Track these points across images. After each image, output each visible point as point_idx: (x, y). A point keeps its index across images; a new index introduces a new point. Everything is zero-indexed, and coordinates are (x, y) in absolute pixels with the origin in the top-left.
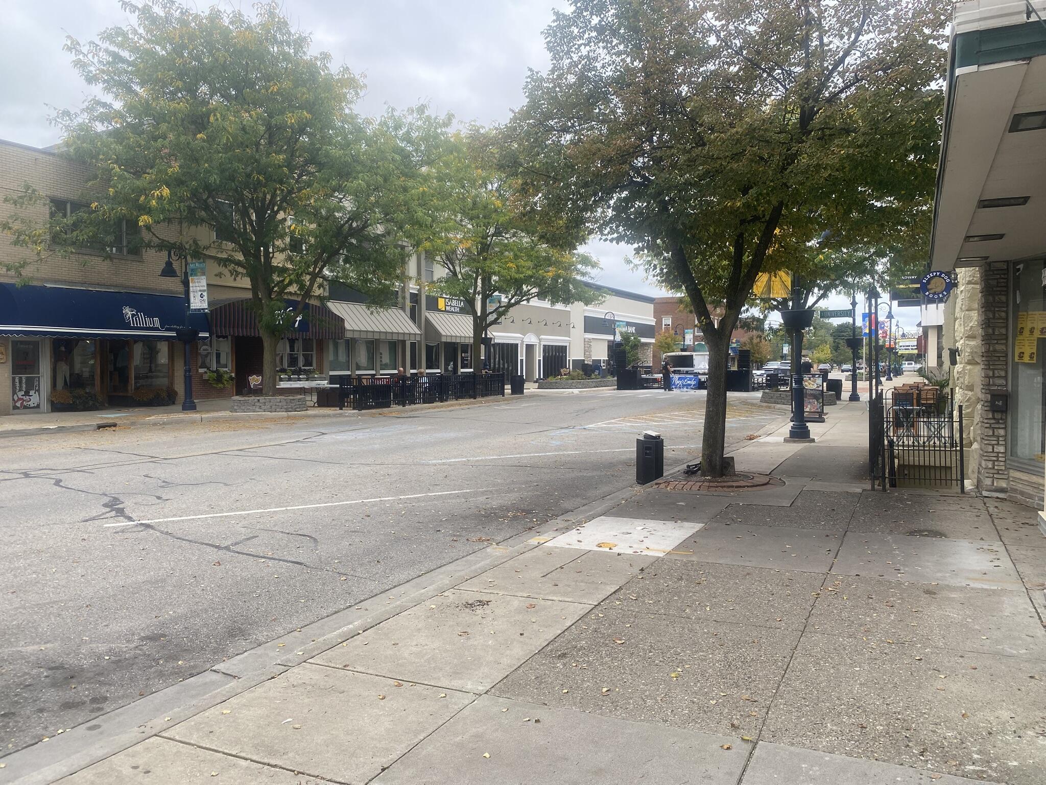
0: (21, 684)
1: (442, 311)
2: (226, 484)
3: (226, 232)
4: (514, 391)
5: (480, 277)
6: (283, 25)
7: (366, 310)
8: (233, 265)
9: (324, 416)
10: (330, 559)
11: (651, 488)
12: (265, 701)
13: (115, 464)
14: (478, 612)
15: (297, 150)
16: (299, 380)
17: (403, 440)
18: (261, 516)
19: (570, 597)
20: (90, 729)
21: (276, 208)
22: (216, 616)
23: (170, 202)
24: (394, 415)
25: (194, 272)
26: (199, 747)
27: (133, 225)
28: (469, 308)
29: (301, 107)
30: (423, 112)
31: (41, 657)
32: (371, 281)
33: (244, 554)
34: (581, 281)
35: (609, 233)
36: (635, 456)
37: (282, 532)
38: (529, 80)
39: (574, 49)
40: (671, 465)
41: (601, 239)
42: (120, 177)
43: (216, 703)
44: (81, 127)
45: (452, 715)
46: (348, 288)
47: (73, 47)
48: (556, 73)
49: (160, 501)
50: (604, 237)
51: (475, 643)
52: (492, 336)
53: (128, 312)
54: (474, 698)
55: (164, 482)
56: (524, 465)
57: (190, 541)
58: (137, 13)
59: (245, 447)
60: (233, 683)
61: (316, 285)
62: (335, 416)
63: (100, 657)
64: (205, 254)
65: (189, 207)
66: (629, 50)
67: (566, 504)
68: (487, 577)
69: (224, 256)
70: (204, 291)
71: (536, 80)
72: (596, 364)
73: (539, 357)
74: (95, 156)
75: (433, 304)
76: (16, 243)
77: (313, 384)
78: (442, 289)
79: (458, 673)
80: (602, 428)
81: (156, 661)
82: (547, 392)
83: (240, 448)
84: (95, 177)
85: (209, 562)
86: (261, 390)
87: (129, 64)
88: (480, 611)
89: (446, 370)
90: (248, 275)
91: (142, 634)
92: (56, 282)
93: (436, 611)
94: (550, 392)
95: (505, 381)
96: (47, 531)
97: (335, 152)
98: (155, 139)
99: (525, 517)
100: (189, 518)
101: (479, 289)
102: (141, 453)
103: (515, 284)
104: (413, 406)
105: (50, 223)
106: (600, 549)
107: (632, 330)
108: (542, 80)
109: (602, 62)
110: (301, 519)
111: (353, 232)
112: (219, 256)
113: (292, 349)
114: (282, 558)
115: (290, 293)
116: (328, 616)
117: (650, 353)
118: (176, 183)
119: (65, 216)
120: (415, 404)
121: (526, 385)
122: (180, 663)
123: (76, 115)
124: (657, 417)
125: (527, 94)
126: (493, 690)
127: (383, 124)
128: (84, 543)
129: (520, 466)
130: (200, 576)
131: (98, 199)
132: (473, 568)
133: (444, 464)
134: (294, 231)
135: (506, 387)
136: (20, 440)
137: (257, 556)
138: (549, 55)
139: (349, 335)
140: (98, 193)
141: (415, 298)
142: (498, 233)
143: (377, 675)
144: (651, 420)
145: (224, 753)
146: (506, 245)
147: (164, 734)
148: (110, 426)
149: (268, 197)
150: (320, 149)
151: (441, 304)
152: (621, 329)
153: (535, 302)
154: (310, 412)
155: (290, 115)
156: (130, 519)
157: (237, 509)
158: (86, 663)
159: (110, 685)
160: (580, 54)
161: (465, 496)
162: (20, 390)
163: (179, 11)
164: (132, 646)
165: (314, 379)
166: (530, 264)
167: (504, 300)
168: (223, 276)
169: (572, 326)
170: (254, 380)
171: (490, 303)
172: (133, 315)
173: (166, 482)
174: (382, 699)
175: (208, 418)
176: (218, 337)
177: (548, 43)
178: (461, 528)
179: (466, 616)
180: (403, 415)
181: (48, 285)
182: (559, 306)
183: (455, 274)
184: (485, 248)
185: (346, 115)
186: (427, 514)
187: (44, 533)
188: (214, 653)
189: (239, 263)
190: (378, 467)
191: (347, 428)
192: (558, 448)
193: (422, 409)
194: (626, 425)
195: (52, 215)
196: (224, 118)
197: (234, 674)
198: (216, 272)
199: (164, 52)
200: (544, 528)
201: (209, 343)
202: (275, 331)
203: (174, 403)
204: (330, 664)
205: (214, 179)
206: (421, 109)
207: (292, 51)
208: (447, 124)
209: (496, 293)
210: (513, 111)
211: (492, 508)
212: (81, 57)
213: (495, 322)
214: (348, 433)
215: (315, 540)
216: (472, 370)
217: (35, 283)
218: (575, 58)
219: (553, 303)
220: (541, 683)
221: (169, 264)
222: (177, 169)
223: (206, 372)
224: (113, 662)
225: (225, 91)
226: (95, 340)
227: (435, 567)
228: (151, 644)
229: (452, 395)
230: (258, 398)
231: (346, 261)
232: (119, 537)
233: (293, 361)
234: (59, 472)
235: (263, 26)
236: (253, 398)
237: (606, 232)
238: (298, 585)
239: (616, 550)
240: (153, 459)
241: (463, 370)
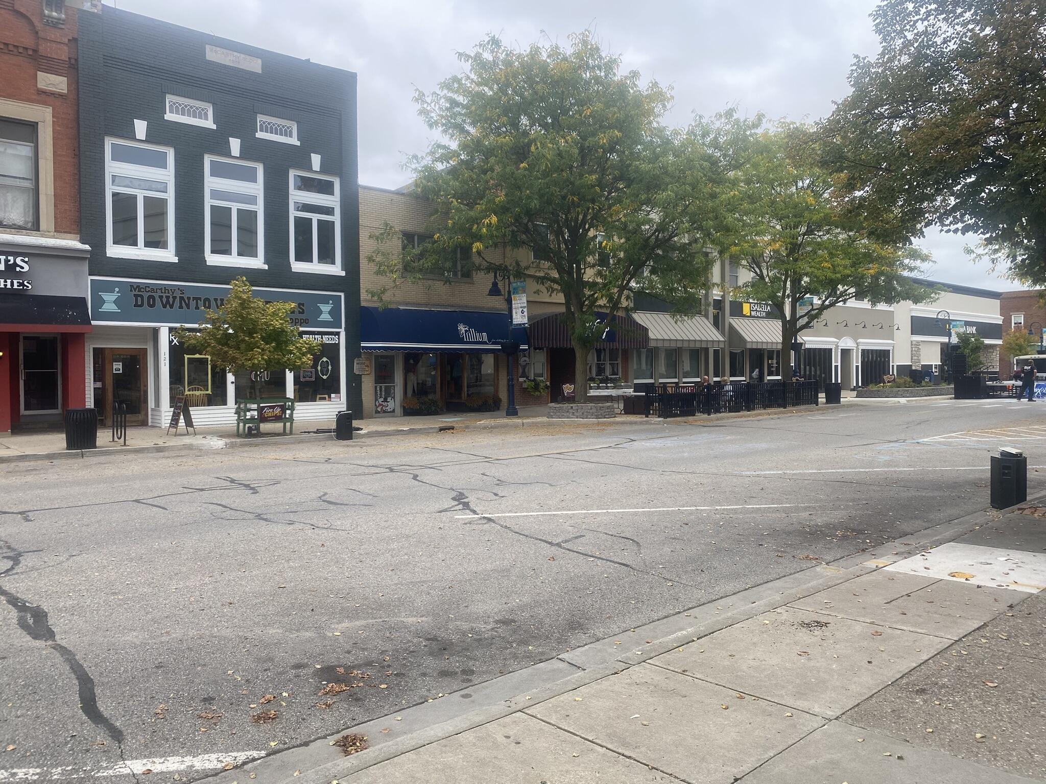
0: (407, 650)
1: (748, 317)
2: (551, 485)
3: (542, 252)
4: (829, 400)
5: (789, 280)
6: (595, 51)
7: (670, 319)
8: (549, 282)
9: (631, 423)
10: (654, 564)
11: (1011, 514)
12: (611, 694)
13: (458, 463)
14: (816, 633)
15: (608, 168)
16: (607, 388)
17: (712, 450)
18: (586, 516)
19: (923, 629)
20: (463, 696)
21: (587, 226)
22: (557, 608)
23: (498, 228)
24: (699, 423)
25: (516, 291)
26: (559, 728)
27: (466, 250)
28: (778, 313)
29: (610, 127)
30: (732, 116)
31: (419, 628)
32: (676, 289)
33: (574, 552)
34: (908, 278)
35: (951, 223)
36: (989, 475)
37: (606, 534)
38: (854, 68)
39: (908, 27)
40: (1034, 488)
41: (942, 230)
42: (458, 210)
43: (568, 689)
44: (426, 167)
45: (802, 736)
46: (653, 299)
47: (420, 98)
48: (887, 56)
49: (497, 498)
50: (945, 228)
51: (818, 665)
52: (802, 341)
53: (462, 328)
54: (824, 722)
55: (498, 480)
56: (849, 481)
57: (527, 536)
58: (470, 61)
59: (564, 451)
60: (580, 673)
61: (623, 297)
62: (641, 423)
63: (464, 634)
64: (525, 274)
65: (513, 231)
66: (978, 18)
67: (905, 527)
68: (822, 597)
69: (542, 274)
70: (524, 307)
71: (863, 67)
72: (927, 370)
73: (857, 362)
74: (437, 194)
75: (737, 309)
76: (378, 273)
77: (620, 392)
78: (748, 295)
79: (803, 694)
80: (940, 443)
81: (510, 643)
82: (868, 402)
83: (558, 452)
84: (436, 211)
85: (544, 556)
86: (574, 397)
87: (464, 107)
88: (817, 632)
89: (751, 377)
90: (563, 291)
91: (496, 618)
92: (407, 304)
93: (770, 628)
94: (871, 402)
95: (819, 390)
96: (412, 519)
97: (645, 167)
98: (485, 172)
99: (856, 538)
100: (523, 514)
101: (788, 292)
102: (476, 453)
103: (829, 285)
104: (719, 415)
105: (403, 254)
106: (954, 579)
107: (973, 330)
108: (870, 65)
109: (943, 36)
110: (621, 522)
111: (660, 244)
112: (538, 274)
113: (599, 359)
114: (609, 559)
115: (600, 306)
116: (658, 620)
117: (996, 356)
118: (502, 210)
119: (413, 247)
120: (720, 413)
121: (843, 393)
122: (530, 648)
123: (422, 158)
124: (1010, 431)
125: (852, 83)
126: (844, 717)
127: (691, 133)
128: (441, 531)
129: (844, 482)
130: (538, 569)
131: (439, 230)
132: (805, 587)
133: (758, 476)
134: (605, 248)
135: (820, 395)
136: (381, 440)
137: (586, 555)
138: (879, 38)
139: (652, 344)
140: (439, 225)
141: (719, 304)
142: (809, 232)
143: (717, 684)
144: (1003, 435)
145: (581, 737)
146: (819, 244)
147: (526, 711)
148: (449, 429)
149: (581, 217)
150: (630, 165)
151: (746, 309)
152: (957, 330)
153: (852, 303)
154: (618, 419)
155: (602, 135)
156: (474, 512)
157: (563, 509)
158: (454, 638)
159: (475, 660)
160: (916, 31)
161: (785, 510)
162: (380, 397)
163: (504, 53)
164: (489, 627)
165: (621, 387)
166: (848, 262)
167: (817, 301)
168: (541, 293)
169: (896, 327)
170: (568, 389)
171: (800, 306)
172: (466, 331)
173: (500, 481)
174: (725, 709)
175: (528, 423)
176: (535, 349)
177: (877, 25)
178: (785, 544)
179: (803, 636)
180: (709, 424)
181: (401, 308)
182: (882, 306)
183: (762, 277)
184: (794, 248)
185: (655, 128)
186: (746, 526)
187: (410, 520)
188: (559, 643)
189: (554, 280)
190: (690, 475)
191: (654, 436)
192: (888, 464)
193: (728, 418)
194: (971, 440)
195: (404, 248)
196: (544, 145)
197: (578, 665)
198: (535, 290)
199: (491, 93)
200: (879, 550)
201: (527, 355)
202: (585, 342)
203: (498, 409)
204: (670, 668)
205: (535, 204)
206: (729, 113)
207: (603, 74)
208: (755, 126)
209: (808, 295)
210: (836, 103)
211: (817, 525)
212: (425, 106)
213: (806, 326)
214: (656, 441)
215: (638, 543)
216: (779, 378)
217: (393, 306)
218: (910, 36)
219: (874, 304)
220: (899, 717)
221: (495, 284)
222: (503, 198)
223: (525, 381)
224: (476, 640)
225: (543, 120)
226: (436, 354)
227: (762, 582)
228: (504, 627)
229: (758, 404)
230: (571, 405)
231: (653, 272)
232: (467, 527)
233: (600, 370)
234: (415, 468)
235: (578, 55)
236: (566, 405)
237: (947, 222)
238: (626, 585)
239: (973, 581)
240: (487, 459)
241: (769, 378)
